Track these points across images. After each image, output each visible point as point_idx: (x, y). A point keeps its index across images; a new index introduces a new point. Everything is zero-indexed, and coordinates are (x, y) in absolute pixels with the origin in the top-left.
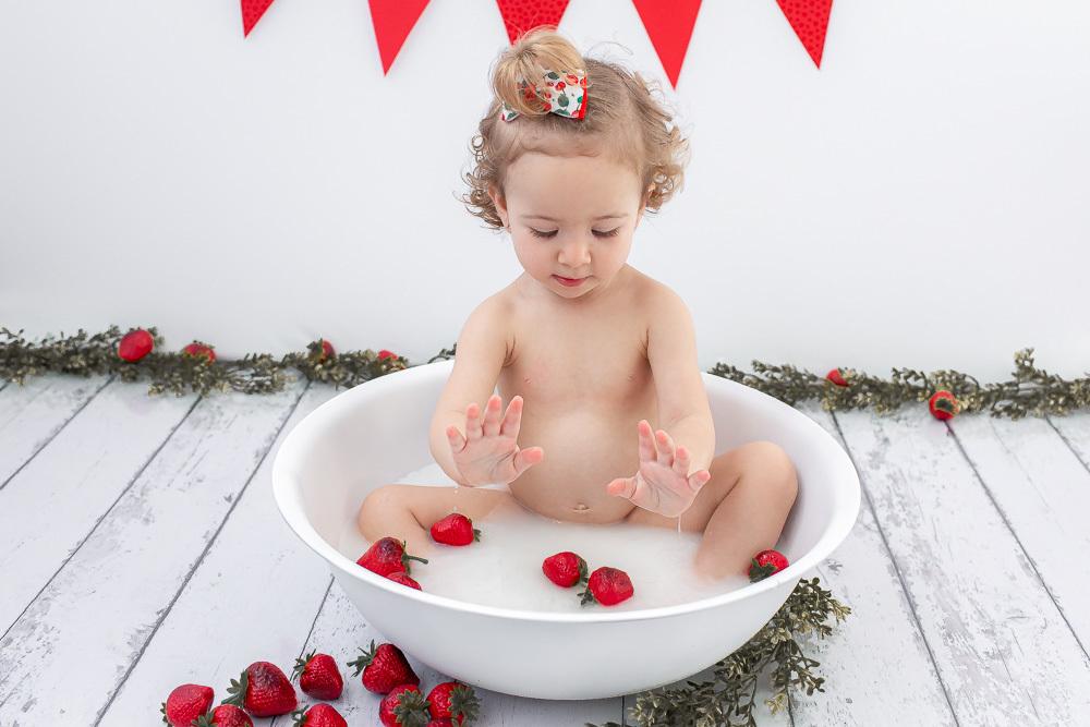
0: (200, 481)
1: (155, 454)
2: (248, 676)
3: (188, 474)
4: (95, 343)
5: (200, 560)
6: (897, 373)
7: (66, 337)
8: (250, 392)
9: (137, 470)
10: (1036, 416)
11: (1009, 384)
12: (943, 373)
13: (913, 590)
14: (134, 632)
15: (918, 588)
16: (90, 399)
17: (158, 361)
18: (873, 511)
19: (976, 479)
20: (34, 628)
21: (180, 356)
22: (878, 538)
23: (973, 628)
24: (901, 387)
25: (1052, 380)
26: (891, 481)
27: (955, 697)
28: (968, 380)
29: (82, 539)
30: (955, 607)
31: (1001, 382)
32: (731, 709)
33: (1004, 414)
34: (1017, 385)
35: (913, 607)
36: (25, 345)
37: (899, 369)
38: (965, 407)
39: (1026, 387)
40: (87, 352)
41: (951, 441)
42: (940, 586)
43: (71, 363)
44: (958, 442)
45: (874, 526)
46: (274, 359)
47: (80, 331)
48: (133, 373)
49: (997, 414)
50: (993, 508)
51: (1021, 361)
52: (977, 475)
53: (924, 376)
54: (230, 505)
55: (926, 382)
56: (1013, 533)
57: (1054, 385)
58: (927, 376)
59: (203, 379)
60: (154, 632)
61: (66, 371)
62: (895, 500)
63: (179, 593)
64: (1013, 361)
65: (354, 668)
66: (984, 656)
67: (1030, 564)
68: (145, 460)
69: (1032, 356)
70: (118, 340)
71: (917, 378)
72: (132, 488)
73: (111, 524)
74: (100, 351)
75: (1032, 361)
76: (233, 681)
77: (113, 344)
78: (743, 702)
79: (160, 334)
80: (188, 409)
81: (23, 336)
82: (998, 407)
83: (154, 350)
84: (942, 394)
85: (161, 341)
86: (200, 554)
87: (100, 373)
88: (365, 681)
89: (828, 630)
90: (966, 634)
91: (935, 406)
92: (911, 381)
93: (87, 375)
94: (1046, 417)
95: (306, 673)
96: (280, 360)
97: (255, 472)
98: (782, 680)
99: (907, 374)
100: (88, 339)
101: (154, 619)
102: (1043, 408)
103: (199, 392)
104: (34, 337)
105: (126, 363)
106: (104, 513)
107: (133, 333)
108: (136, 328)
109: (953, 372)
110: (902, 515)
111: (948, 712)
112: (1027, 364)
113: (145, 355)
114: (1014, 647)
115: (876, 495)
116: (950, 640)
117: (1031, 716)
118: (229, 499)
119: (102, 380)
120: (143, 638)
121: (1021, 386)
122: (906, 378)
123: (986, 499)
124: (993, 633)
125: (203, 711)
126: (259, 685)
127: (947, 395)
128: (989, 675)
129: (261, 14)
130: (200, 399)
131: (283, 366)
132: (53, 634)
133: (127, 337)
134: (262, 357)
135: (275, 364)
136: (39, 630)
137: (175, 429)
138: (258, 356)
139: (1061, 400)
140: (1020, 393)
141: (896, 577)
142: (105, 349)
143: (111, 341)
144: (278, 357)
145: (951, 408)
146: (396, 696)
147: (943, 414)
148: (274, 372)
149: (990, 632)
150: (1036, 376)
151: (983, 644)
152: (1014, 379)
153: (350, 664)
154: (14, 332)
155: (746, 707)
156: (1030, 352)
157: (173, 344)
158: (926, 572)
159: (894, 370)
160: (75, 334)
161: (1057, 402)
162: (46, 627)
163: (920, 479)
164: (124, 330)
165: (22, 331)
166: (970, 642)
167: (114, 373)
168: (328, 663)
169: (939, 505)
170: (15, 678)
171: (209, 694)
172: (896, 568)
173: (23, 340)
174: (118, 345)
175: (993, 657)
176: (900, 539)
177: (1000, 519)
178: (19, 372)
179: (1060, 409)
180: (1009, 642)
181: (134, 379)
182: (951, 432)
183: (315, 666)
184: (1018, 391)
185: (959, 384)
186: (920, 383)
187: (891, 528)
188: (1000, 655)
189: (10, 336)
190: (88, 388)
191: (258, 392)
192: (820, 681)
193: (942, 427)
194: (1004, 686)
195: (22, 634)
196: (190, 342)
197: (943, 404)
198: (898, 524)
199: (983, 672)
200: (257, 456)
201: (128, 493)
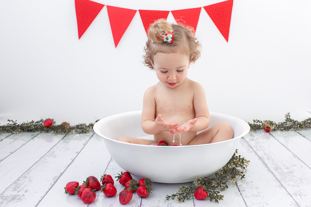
0: (68, 149)
1: (55, 145)
2: (88, 179)
3: (65, 148)
4: (37, 124)
5: (71, 164)
6: (255, 121)
7: (28, 122)
8: (80, 133)
9: (51, 148)
10: (292, 130)
11: (284, 123)
12: (267, 121)
13: (265, 162)
14: (54, 177)
15: (267, 161)
16: (36, 136)
17: (54, 127)
18: (252, 149)
19: (279, 142)
20: (26, 177)
21: (61, 125)
22: (255, 153)
23: (283, 168)
24: (256, 125)
25: (296, 122)
26: (256, 143)
27: (280, 180)
28: (273, 122)
29: (37, 161)
30: (277, 164)
31: (282, 122)
32: (220, 183)
33: (284, 130)
34: (286, 123)
35: (266, 165)
36: (17, 125)
37: (255, 120)
38: (274, 128)
39: (289, 124)
40: (34, 126)
41: (271, 136)
42: (272, 161)
43: (30, 128)
44: (272, 136)
45: (253, 151)
46: (86, 125)
47: (32, 120)
48: (47, 130)
49: (282, 130)
50: (284, 147)
51: (287, 117)
52: (279, 141)
53: (261, 122)
54: (77, 154)
55: (262, 124)
56: (290, 151)
57: (296, 123)
58: (263, 121)
59: (67, 128)
60: (59, 177)
61: (29, 131)
62: (258, 147)
63: (66, 170)
64: (285, 117)
65: (117, 178)
66: (287, 173)
67: (296, 156)
68: (53, 146)
69: (290, 115)
70: (43, 122)
71: (260, 122)
72: (50, 151)
73: (45, 158)
74: (38, 125)
75: (290, 116)
76: (84, 182)
77: (42, 124)
78: (224, 181)
79: (54, 121)
80: (63, 137)
81: (16, 122)
82: (282, 129)
83: (53, 125)
84: (267, 125)
85: (55, 122)
86: (70, 162)
87: (38, 131)
88: (120, 182)
89: (244, 168)
90: (280, 169)
91: (265, 128)
92: (258, 123)
93: (34, 131)
94: (295, 131)
95: (104, 179)
96: (88, 125)
97: (83, 148)
98: (233, 177)
99: (257, 121)
100: (34, 123)
101: (59, 175)
102: (294, 128)
103: (66, 133)
104: (19, 123)
105: (45, 127)
106: (42, 156)
107: (47, 120)
108: (48, 118)
109: (269, 121)
110: (260, 149)
111: (279, 183)
112: (288, 117)
113: (50, 126)
114: (294, 171)
115: (252, 146)
116: (277, 170)
117: (301, 183)
118: (77, 152)
119: (39, 133)
120: (56, 178)
121: (288, 123)
122: (257, 122)
123: (282, 146)
124: (288, 169)
125: (76, 187)
126: (91, 181)
127: (269, 125)
128: (288, 176)
129: (83, 33)
130: (66, 135)
131: (89, 126)
132: (31, 179)
133: (46, 121)
134: (83, 124)
135: (86, 126)
136: (27, 178)
137: (60, 141)
138: (82, 124)
139: (298, 126)
140: (287, 125)
141: (260, 160)
142: (39, 125)
143: (41, 123)
144: (87, 125)
145: (270, 128)
146: (130, 182)
147: (268, 130)
148: (86, 128)
149: (287, 168)
150: (291, 121)
151: (286, 171)
152: (285, 121)
153: (116, 177)
154: (14, 121)
155: (224, 183)
156: (289, 114)
157: (58, 123)
158: (268, 159)
159: (254, 120)
160: (31, 121)
161: (297, 126)
162: (29, 177)
163: (264, 143)
164: (44, 120)
165: (16, 121)
166: (282, 170)
167: (42, 131)
168: (110, 177)
169: (269, 147)
170: (22, 187)
171: (78, 184)
172: (260, 158)
173: (16, 123)
174: (43, 124)
175: (289, 173)
176: (260, 153)
177: (286, 149)
178: (16, 130)
179: (299, 128)
180: (293, 170)
181: (47, 132)
182: (270, 134)
183: (106, 177)
184: (286, 125)
185: (271, 123)
186: (261, 124)
187: (257, 151)
188: (291, 172)
189: (13, 122)
190: (35, 134)
191: (82, 133)
192: (244, 175)
193: (268, 134)
194: (293, 178)
195: (23, 178)
196: (63, 122)
197: (267, 127)
198: (259, 151)
199: (287, 176)
200: (84, 144)
201: (49, 153)
